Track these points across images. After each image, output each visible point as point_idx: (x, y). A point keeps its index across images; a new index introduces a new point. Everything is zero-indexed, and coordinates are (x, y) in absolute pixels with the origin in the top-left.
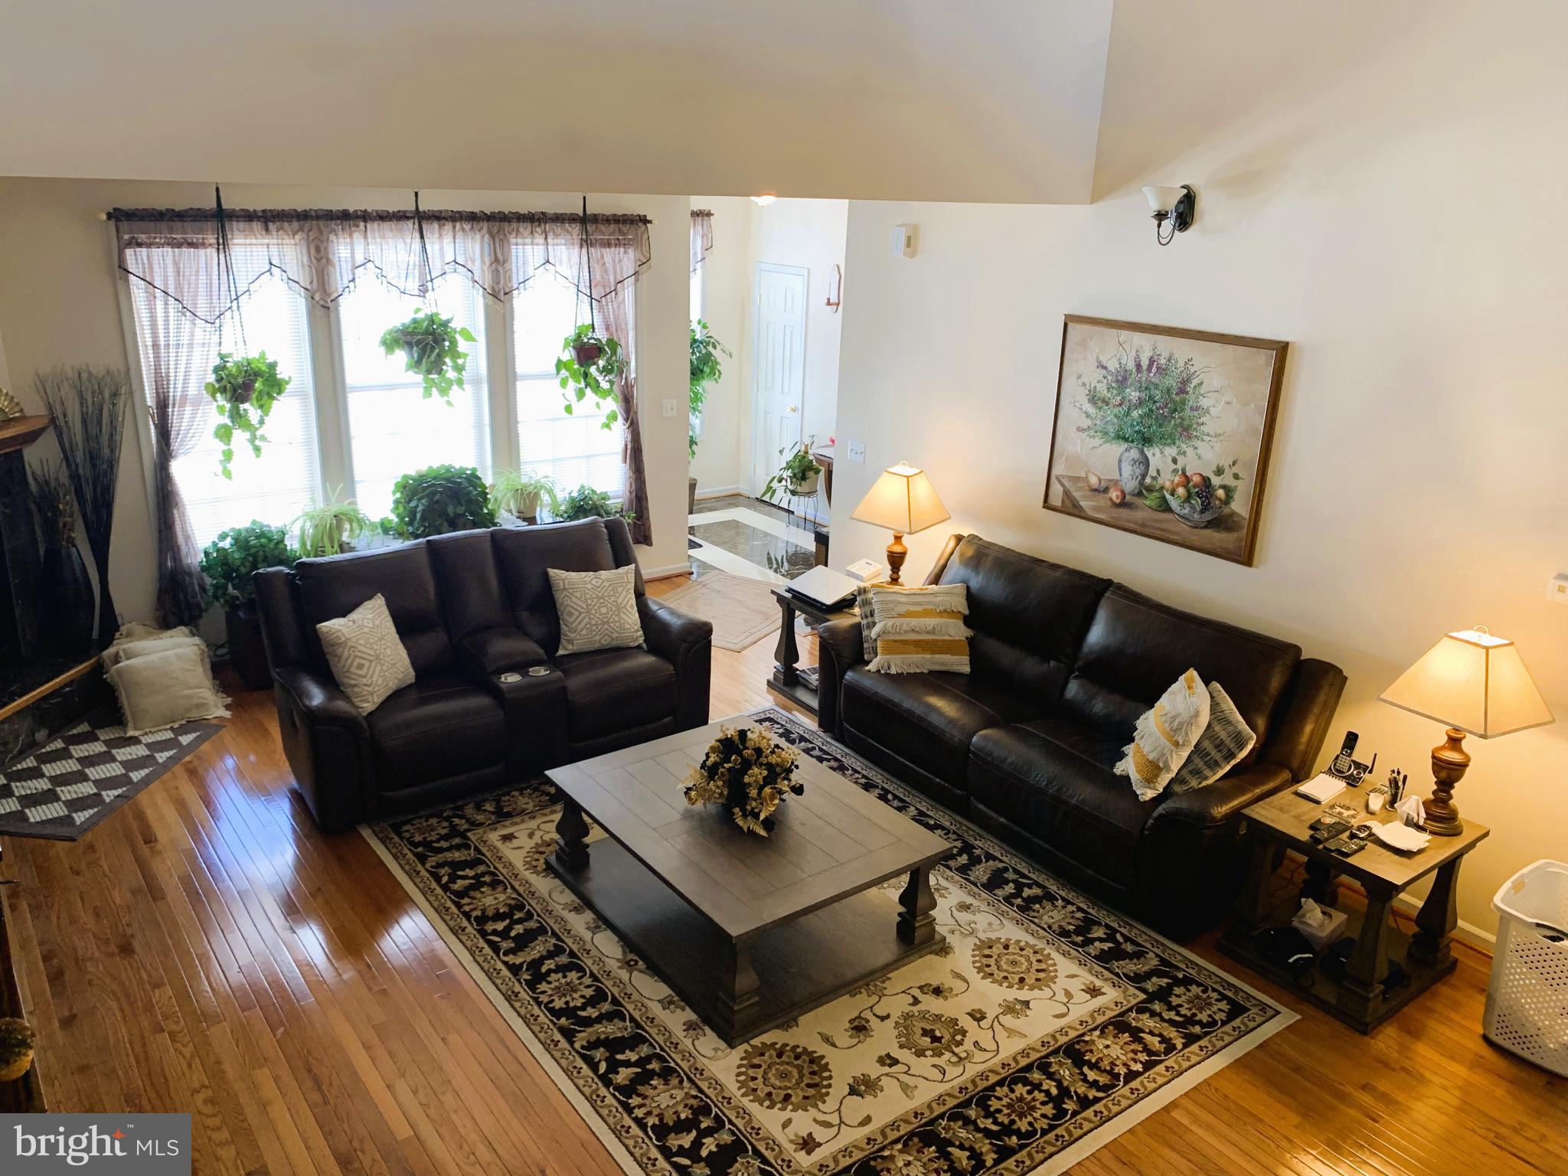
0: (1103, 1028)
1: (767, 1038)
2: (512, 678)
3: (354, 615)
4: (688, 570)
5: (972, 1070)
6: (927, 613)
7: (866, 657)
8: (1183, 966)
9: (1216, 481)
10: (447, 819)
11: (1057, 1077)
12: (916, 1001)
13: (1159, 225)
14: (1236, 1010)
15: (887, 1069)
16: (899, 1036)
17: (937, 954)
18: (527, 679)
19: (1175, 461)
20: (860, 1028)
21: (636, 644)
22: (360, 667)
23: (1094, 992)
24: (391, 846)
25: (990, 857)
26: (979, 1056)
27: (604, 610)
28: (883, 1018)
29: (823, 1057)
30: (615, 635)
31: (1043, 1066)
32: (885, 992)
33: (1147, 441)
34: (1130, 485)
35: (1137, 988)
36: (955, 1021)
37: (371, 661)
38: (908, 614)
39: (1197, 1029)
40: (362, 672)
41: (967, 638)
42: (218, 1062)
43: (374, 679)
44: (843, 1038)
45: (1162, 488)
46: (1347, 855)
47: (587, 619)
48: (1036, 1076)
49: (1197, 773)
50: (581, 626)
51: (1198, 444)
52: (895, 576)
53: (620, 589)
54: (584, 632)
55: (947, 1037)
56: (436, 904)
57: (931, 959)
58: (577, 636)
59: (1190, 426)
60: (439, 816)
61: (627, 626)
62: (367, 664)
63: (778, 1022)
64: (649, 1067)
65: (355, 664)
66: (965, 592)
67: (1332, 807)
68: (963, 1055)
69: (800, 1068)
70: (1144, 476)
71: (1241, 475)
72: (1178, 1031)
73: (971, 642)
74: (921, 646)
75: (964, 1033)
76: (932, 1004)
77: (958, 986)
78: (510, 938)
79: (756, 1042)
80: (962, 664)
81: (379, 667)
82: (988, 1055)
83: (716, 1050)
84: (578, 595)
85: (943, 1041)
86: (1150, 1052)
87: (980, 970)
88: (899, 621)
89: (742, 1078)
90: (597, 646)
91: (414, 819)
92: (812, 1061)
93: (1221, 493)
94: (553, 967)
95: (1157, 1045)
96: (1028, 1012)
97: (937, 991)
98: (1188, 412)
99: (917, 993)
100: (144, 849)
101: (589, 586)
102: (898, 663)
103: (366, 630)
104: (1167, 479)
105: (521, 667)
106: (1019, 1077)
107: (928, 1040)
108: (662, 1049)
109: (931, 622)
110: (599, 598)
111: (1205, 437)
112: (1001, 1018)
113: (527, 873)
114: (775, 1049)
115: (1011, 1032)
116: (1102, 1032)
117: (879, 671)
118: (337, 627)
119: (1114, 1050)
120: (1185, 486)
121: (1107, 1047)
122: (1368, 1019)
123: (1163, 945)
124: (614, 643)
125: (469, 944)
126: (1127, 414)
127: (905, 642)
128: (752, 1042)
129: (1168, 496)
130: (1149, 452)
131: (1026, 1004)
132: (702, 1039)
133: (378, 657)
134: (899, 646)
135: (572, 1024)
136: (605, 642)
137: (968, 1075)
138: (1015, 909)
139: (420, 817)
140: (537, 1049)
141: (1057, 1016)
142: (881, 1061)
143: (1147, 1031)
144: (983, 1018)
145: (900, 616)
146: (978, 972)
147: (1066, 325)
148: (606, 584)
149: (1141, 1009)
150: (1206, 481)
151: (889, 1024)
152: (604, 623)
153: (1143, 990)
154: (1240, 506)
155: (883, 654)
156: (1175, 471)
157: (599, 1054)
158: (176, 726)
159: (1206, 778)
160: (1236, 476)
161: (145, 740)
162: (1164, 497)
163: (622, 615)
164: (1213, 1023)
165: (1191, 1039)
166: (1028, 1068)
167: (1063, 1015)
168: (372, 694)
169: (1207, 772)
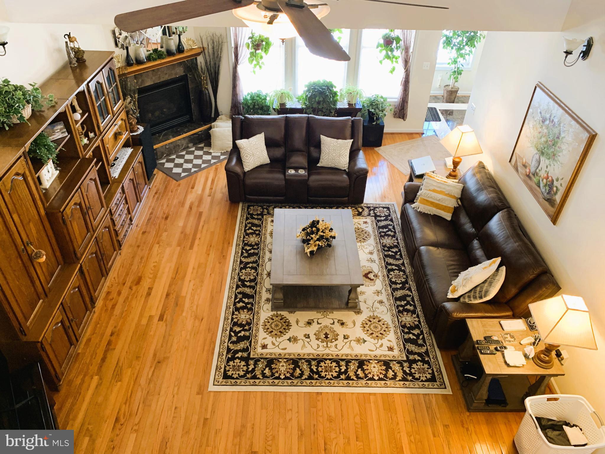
0: (379, 361)
1: (283, 313)
2: (292, 172)
3: (251, 139)
4: (422, 132)
5: (327, 351)
6: (440, 192)
7: (415, 201)
8: (431, 357)
9: (555, 183)
10: (263, 209)
11: (348, 367)
12: (334, 323)
13: (566, 57)
14: (433, 379)
15: (304, 338)
16: (318, 331)
17: (355, 312)
18: (297, 173)
19: (547, 167)
20: (309, 323)
21: (344, 169)
22: (247, 156)
23: (391, 349)
24: (243, 212)
25: (410, 289)
26: (333, 349)
27: (334, 155)
28: (318, 323)
29: (291, 326)
30: (336, 164)
31: (348, 362)
32: (327, 316)
33: (543, 153)
34: (533, 170)
35: (406, 355)
36: (337, 335)
37: (251, 156)
38: (434, 191)
39: (410, 378)
40: (247, 158)
41: (455, 207)
42: (163, 257)
43: (251, 161)
44: (301, 324)
45: (540, 176)
46: (482, 353)
47: (327, 157)
48: (343, 363)
49: (469, 297)
50: (325, 158)
51: (555, 163)
52: (454, 170)
53: (343, 148)
54: (326, 161)
55: (330, 338)
56: (239, 235)
57: (352, 313)
58: (325, 161)
59: (556, 154)
60: (262, 207)
61: (341, 162)
62: (249, 156)
63: (289, 310)
64: (248, 306)
65: (245, 155)
66: (462, 188)
67: (507, 334)
68: (329, 346)
69: (283, 325)
70: (537, 168)
71: (563, 185)
72: (403, 375)
73: (456, 209)
74: (433, 204)
75: (336, 340)
76: (337, 327)
77: (351, 325)
78: (248, 253)
79: (279, 313)
80: (448, 216)
81: (253, 158)
82: (337, 350)
83: (267, 309)
84: (327, 147)
85: (328, 339)
86: (385, 376)
87: (363, 324)
88: (429, 192)
89: (266, 320)
90: (330, 166)
91: (255, 205)
92: (287, 326)
93: (555, 189)
94: (250, 266)
95: (391, 375)
96: (363, 344)
97: (342, 324)
98: (557, 148)
99: (336, 321)
100: (190, 189)
101: (332, 145)
102: (422, 208)
103: (252, 145)
104: (543, 174)
105: (296, 169)
106: (337, 361)
107: (324, 336)
108: (255, 303)
109: (440, 196)
110: (334, 150)
111: (558, 162)
112: (352, 342)
113: (268, 235)
114: (282, 317)
115: (351, 347)
116: (378, 362)
117: (414, 208)
118: (242, 143)
119: (375, 369)
120: (547, 179)
121: (374, 367)
122: (472, 408)
123: (434, 347)
124: (336, 167)
125: (237, 250)
126: (541, 138)
127: (427, 201)
128: (278, 312)
129: (541, 181)
130: (542, 159)
131: (365, 341)
132: (267, 304)
133: (253, 155)
134: (426, 202)
135: (241, 285)
136: (333, 166)
137: (324, 352)
138: (397, 311)
139: (257, 206)
140: (227, 287)
141: (370, 350)
142: (305, 335)
143: (393, 370)
144: (347, 339)
145: (430, 190)
146: (361, 325)
147: (536, 87)
148: (338, 145)
149: (400, 363)
150: (552, 181)
151: (319, 326)
152: (333, 159)
153: (407, 357)
154: (558, 198)
155: (419, 202)
156: (546, 171)
157: (240, 296)
158: (223, 152)
159: (471, 301)
160: (561, 185)
161: (213, 154)
162: (540, 180)
163: (340, 158)
164: (417, 379)
165: (404, 379)
166: (343, 360)
167: (373, 351)
168: (249, 166)
169: (472, 299)
